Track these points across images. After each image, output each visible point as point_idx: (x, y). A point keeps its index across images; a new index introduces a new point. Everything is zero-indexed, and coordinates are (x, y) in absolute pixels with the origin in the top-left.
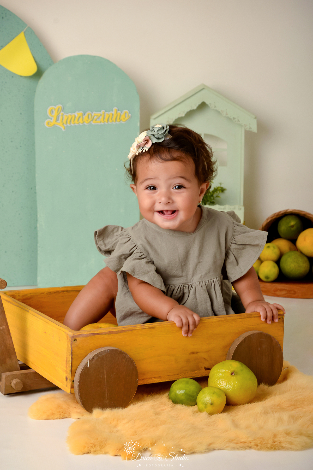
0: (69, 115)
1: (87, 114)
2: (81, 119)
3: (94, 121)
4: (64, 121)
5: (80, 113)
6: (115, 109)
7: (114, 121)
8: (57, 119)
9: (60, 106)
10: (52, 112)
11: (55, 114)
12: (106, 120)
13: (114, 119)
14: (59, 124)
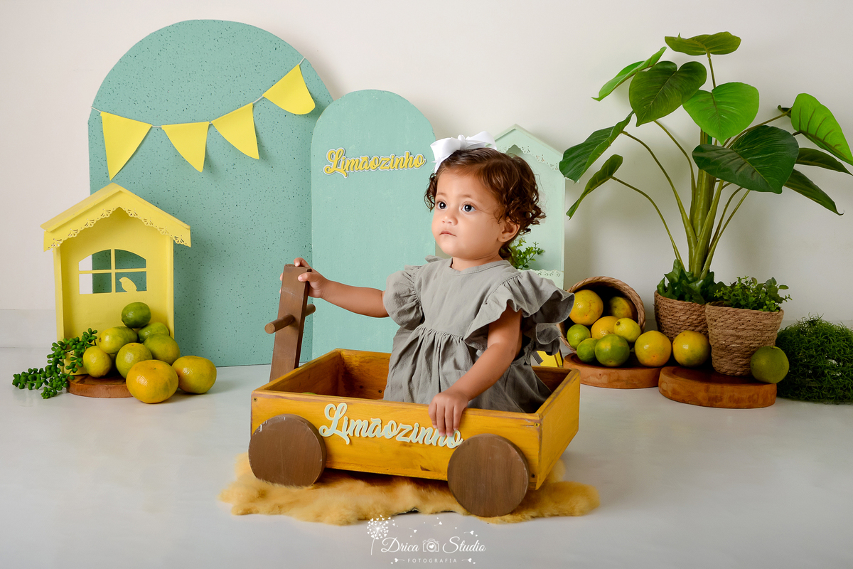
0: (352, 160)
1: (373, 159)
2: (366, 164)
3: (381, 167)
4: (346, 167)
5: (364, 158)
6: (407, 153)
7: (406, 167)
8: (338, 165)
9: (341, 149)
10: (332, 156)
11: (336, 158)
12: (396, 165)
13: (405, 164)
14: (341, 170)
